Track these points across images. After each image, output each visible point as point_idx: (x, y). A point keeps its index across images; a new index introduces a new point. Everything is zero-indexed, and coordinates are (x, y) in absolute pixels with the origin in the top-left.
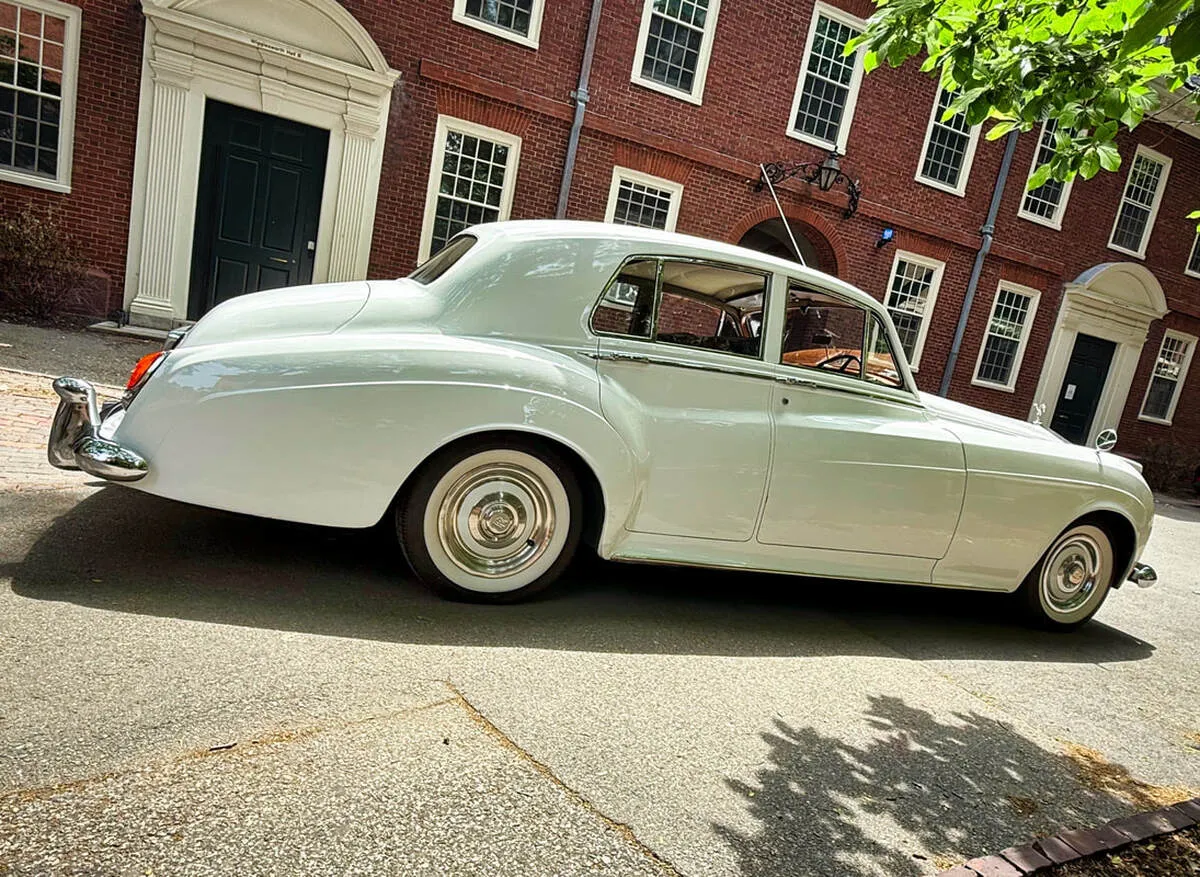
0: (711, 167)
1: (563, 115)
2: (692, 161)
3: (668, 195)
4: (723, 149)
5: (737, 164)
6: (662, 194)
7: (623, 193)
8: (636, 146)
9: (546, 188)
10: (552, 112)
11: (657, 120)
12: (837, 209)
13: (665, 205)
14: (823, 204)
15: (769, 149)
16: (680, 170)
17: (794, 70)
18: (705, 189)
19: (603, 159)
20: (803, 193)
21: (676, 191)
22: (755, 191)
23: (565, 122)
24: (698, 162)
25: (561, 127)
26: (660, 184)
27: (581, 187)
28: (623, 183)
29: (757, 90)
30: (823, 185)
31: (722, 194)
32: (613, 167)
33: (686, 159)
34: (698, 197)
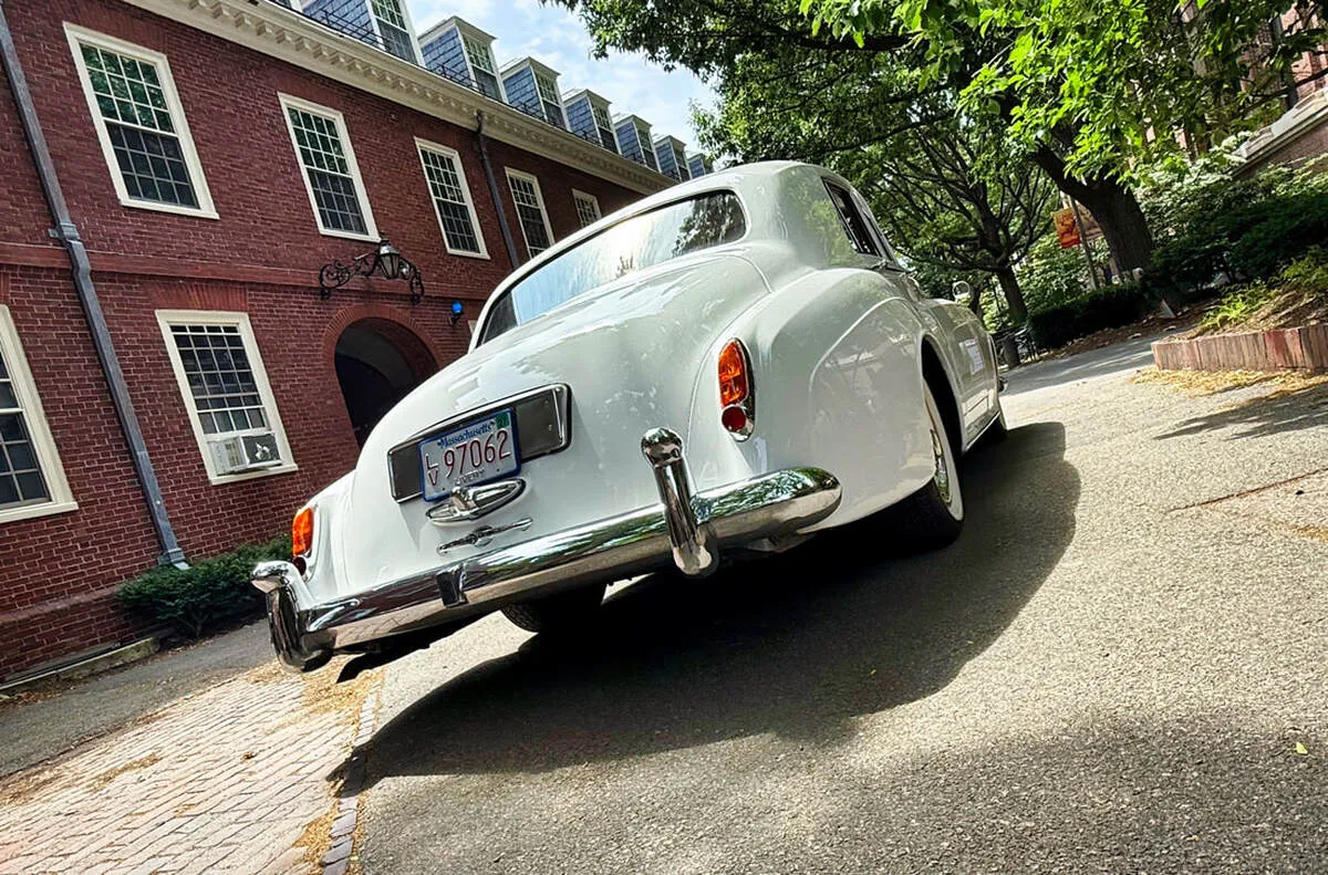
0: (265, 284)
1: (53, 262)
2: (243, 283)
3: (234, 330)
4: (267, 261)
5: (289, 275)
6: (227, 329)
7: (180, 341)
8: (168, 281)
9: (77, 361)
10: (35, 261)
11: (178, 244)
12: (402, 297)
13: (237, 341)
14: (390, 296)
15: (312, 252)
16: (235, 297)
17: (293, 167)
18: (272, 311)
19: (135, 306)
20: (367, 289)
21: (241, 322)
22: (322, 299)
23: (60, 270)
24: (252, 283)
25: (57, 278)
26: (221, 318)
27: (126, 347)
28: (174, 329)
29: (269, 192)
30: (390, 273)
31: (292, 312)
32: (154, 314)
33: (234, 282)
34: (269, 321)
